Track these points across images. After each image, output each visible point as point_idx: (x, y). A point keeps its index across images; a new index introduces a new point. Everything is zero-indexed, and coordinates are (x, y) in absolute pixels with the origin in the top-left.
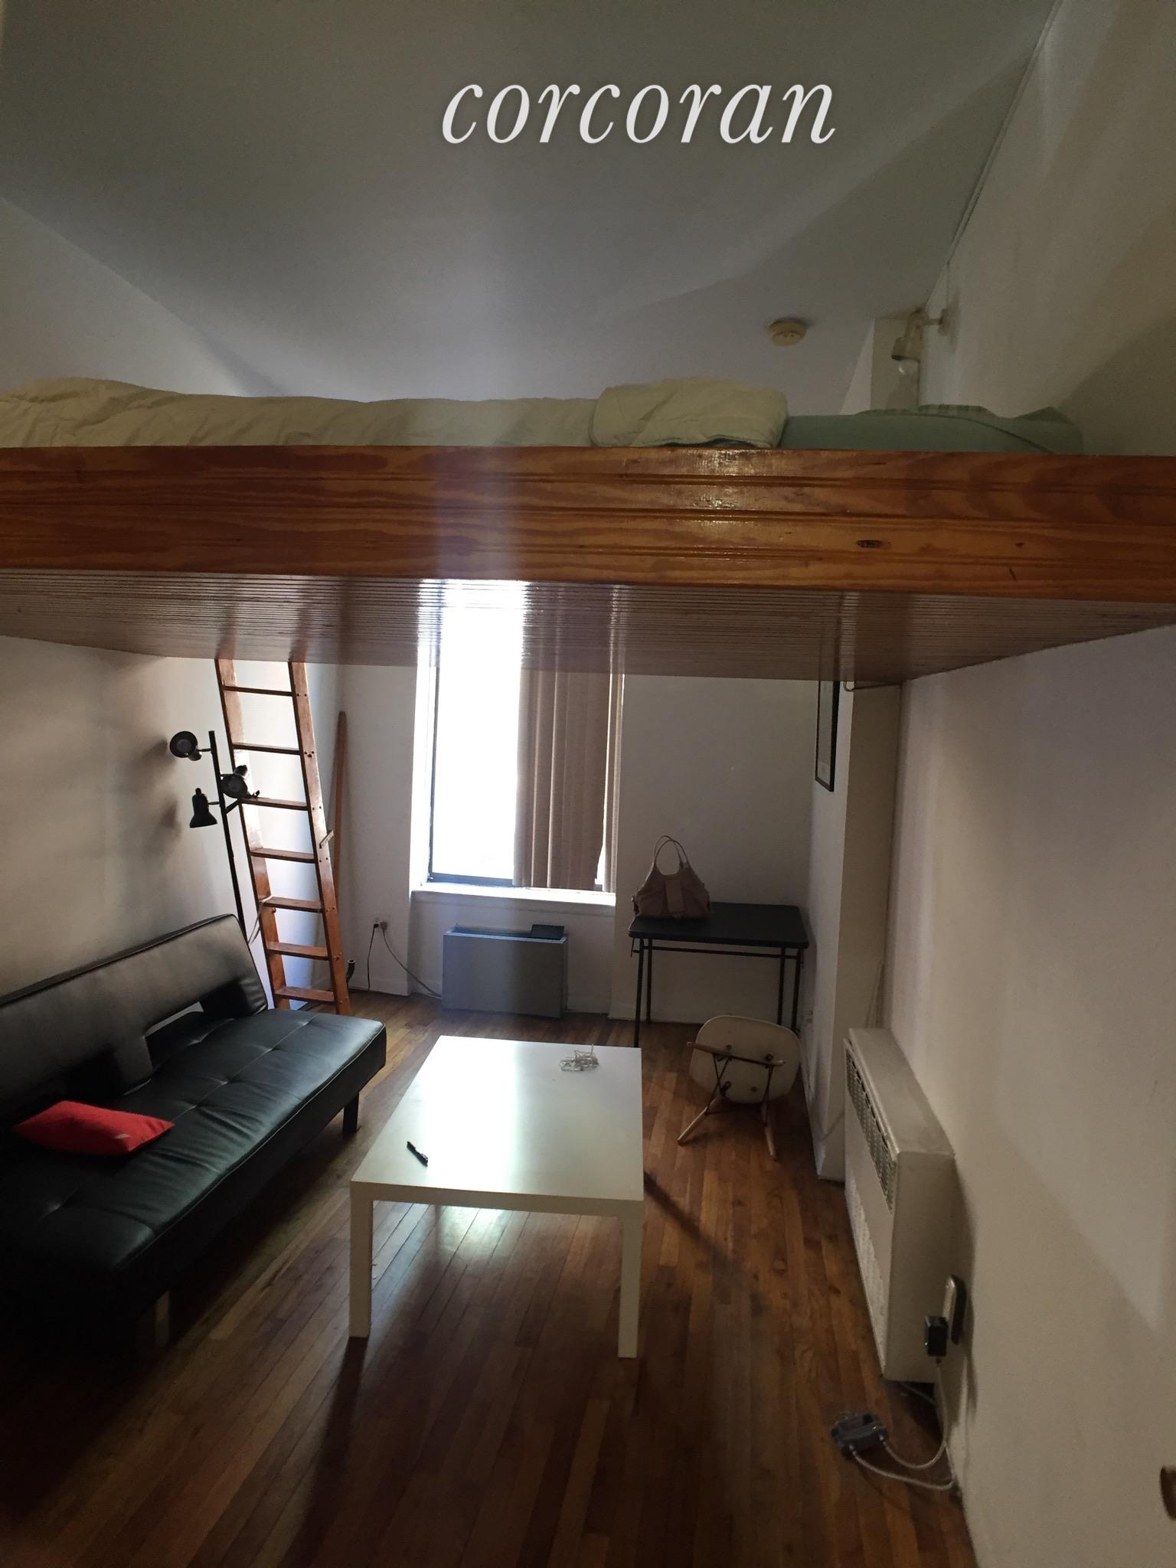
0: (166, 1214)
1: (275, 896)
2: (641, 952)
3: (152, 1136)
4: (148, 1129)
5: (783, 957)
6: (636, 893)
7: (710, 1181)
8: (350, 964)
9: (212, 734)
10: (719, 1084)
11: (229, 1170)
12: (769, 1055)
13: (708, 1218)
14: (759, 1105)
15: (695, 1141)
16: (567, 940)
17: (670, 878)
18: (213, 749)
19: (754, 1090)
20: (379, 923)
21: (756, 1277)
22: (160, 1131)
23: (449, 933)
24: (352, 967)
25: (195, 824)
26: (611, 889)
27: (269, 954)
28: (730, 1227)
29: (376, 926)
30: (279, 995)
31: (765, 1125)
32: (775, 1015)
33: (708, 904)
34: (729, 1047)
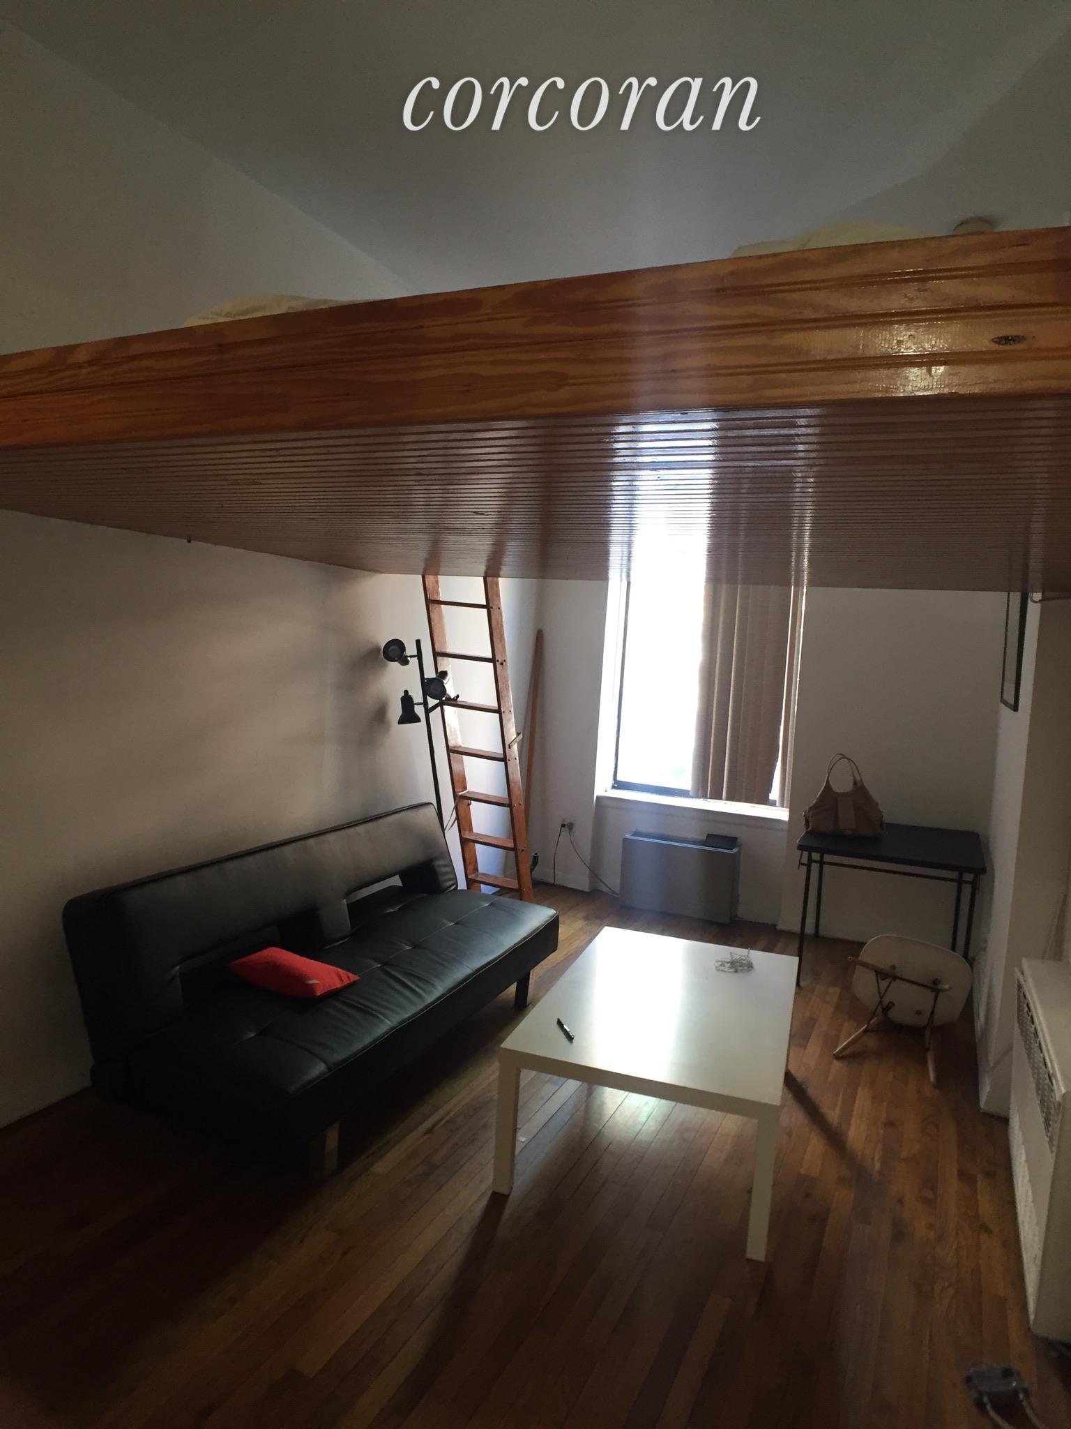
0: (341, 1055)
1: (471, 790)
2: (809, 866)
3: (338, 985)
4: (337, 979)
5: (960, 882)
6: (807, 808)
7: (863, 1099)
8: (534, 857)
9: (418, 642)
10: (881, 1002)
11: (400, 1023)
12: (938, 980)
13: (857, 1134)
14: (924, 1028)
15: (850, 1057)
16: (739, 851)
17: (844, 795)
18: (419, 656)
19: (918, 1013)
20: (566, 823)
21: (901, 1201)
22: (347, 982)
23: (628, 836)
24: (536, 859)
25: (402, 721)
26: (785, 804)
27: (465, 842)
28: (880, 1147)
29: (563, 826)
30: (470, 879)
31: (928, 1050)
32: (949, 941)
33: (882, 824)
34: (894, 967)
